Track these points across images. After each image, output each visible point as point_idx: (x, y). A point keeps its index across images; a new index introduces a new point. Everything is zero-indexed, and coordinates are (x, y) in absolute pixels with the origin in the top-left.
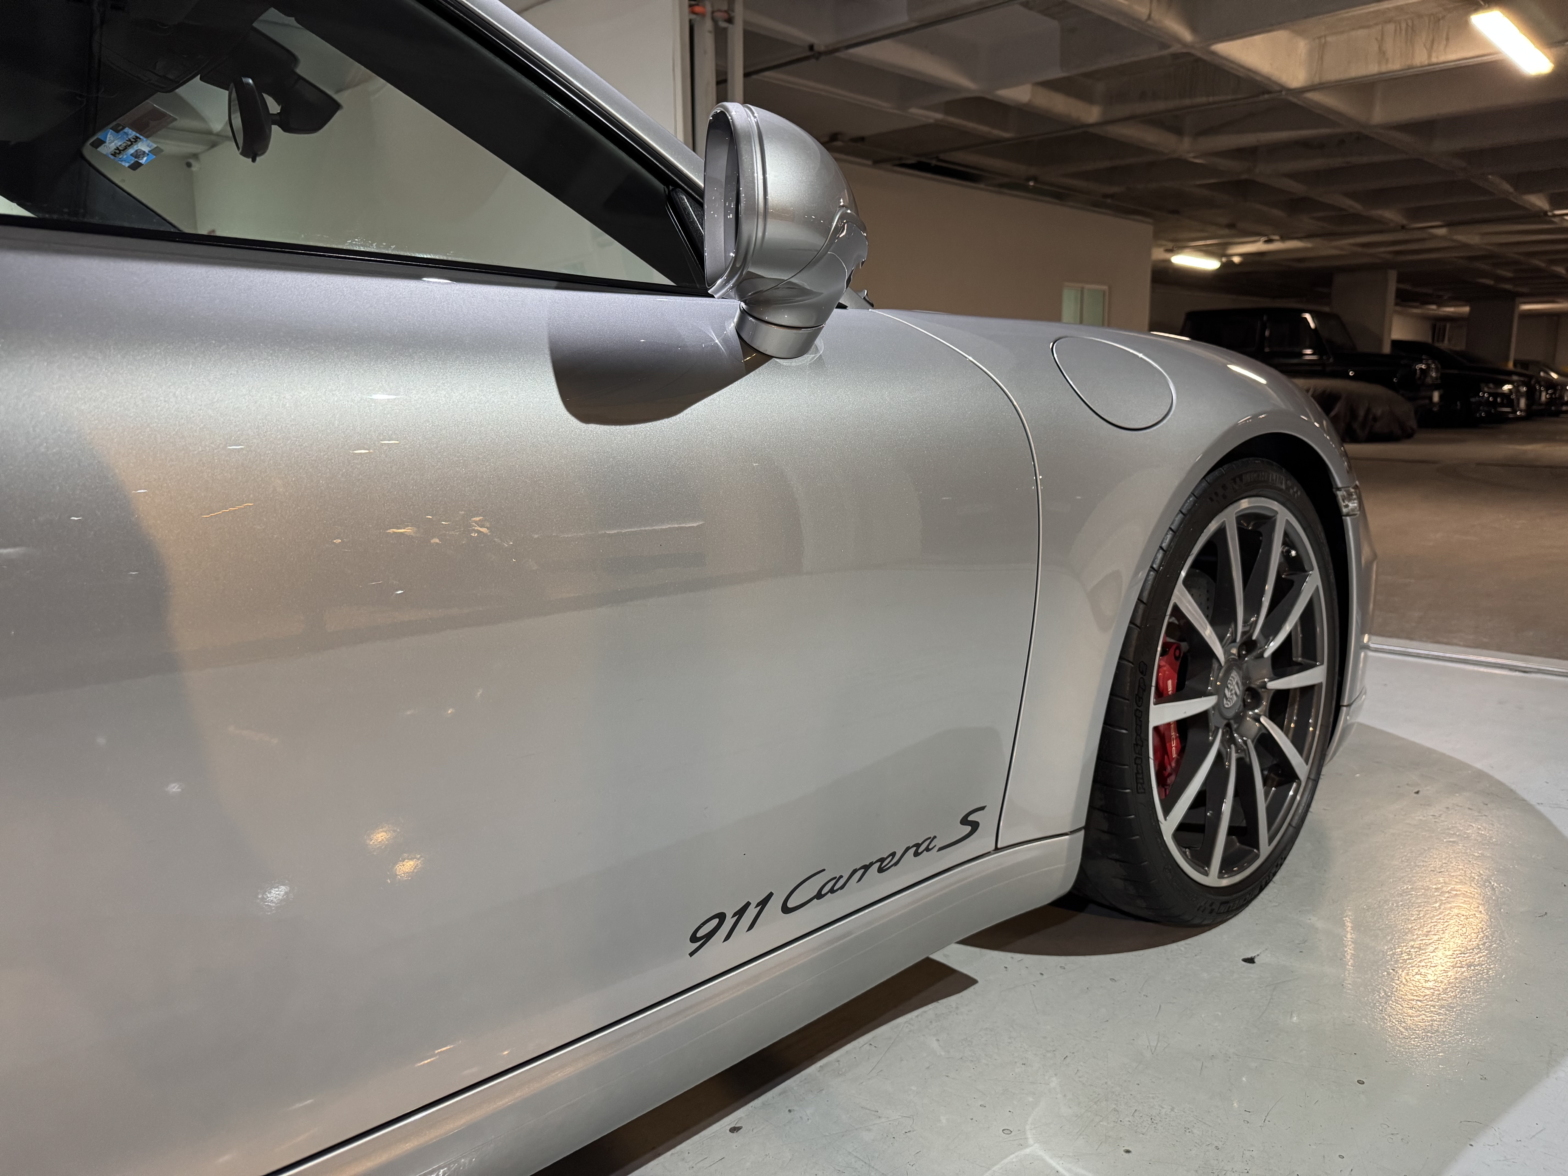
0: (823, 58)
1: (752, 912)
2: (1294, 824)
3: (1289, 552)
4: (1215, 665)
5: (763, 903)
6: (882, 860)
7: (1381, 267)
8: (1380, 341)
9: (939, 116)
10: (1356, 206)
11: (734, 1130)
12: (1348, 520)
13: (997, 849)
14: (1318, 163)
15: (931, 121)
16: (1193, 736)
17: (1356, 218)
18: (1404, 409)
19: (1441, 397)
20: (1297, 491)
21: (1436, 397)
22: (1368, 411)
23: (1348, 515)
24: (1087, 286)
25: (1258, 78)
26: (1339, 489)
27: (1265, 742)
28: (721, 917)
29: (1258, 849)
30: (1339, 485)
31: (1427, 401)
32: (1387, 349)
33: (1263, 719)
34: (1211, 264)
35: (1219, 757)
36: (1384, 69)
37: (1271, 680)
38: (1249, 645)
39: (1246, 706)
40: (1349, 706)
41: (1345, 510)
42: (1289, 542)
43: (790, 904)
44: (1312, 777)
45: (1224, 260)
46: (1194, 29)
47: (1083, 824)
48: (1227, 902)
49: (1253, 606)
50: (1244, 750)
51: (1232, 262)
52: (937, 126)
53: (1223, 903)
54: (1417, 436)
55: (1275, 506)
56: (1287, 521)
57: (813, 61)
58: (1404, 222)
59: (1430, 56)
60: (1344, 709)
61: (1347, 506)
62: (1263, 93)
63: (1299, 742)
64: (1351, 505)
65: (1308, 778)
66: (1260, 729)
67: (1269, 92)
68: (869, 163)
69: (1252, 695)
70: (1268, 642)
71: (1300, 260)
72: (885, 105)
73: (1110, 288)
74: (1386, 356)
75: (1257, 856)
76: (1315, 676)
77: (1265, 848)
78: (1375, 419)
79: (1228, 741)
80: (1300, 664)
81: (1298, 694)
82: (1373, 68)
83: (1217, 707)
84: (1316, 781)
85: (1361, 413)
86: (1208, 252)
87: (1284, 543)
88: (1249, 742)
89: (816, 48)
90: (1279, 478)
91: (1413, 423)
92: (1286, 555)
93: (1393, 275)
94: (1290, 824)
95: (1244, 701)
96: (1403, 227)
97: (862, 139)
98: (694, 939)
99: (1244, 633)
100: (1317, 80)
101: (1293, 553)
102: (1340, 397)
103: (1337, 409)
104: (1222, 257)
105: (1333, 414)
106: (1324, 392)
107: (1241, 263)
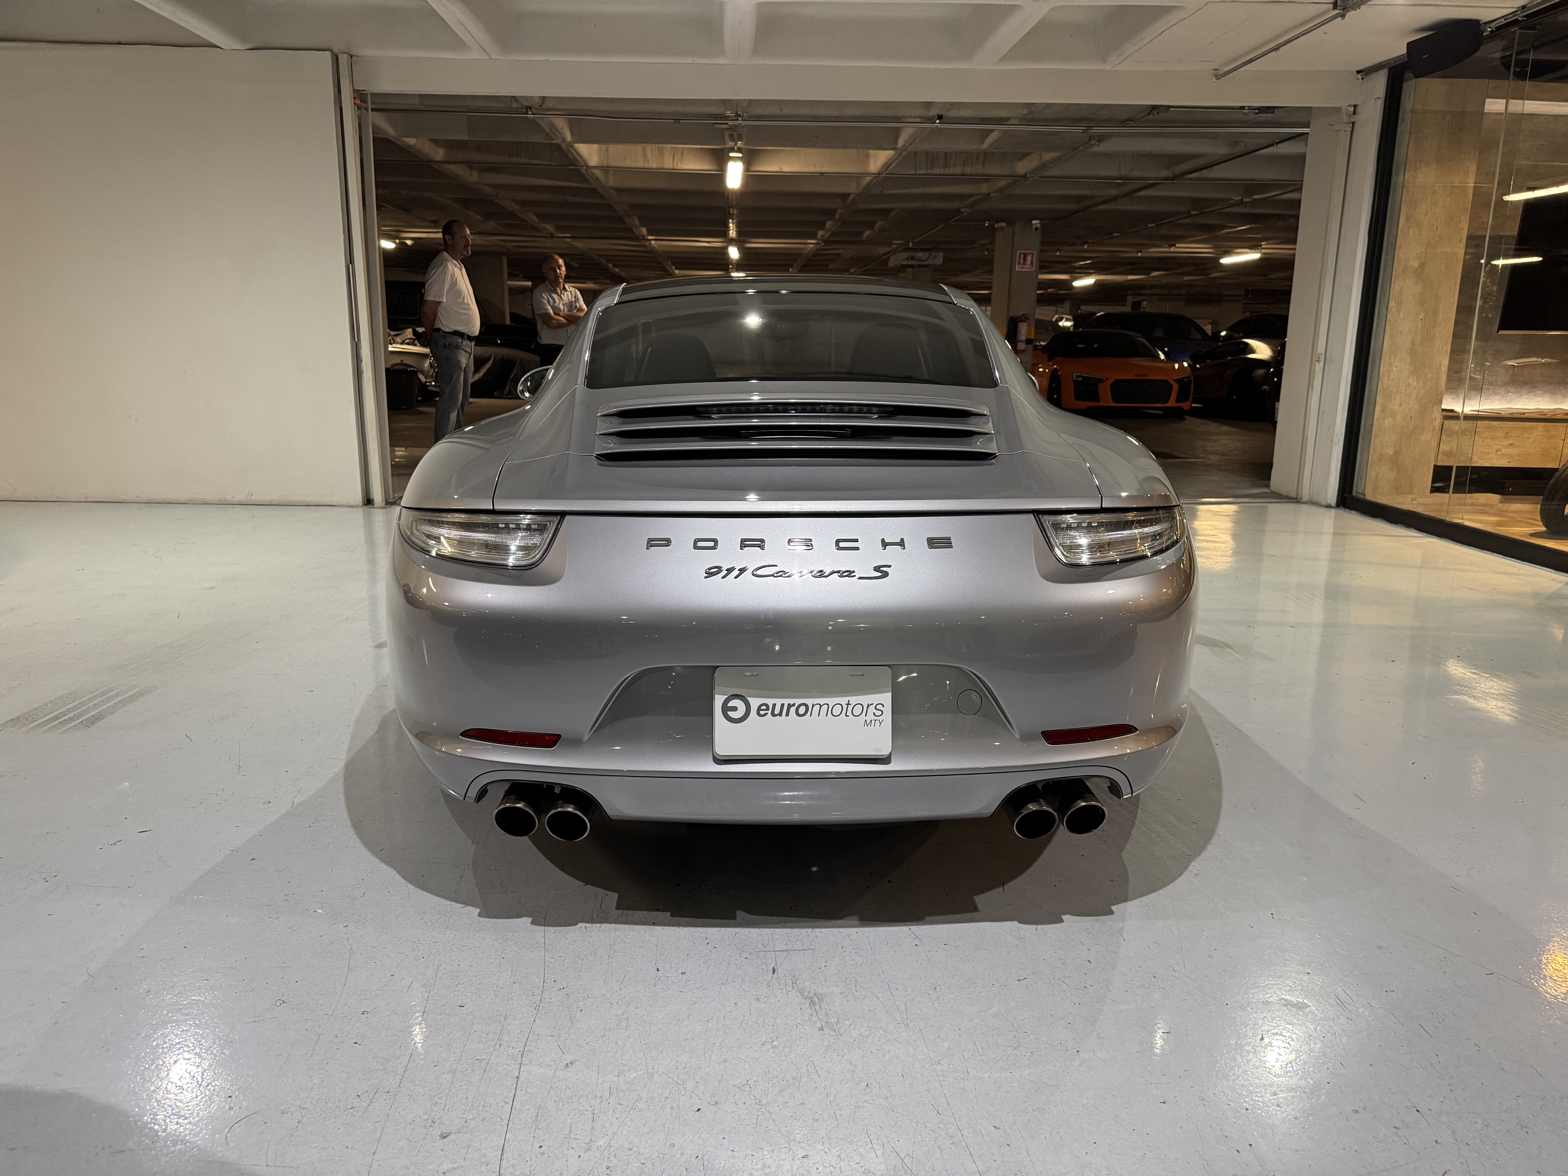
36: (646, 166)
45: (398, 241)
46: (574, 135)
51: (405, 243)
100: (605, 164)
102: (515, 364)
103: (515, 373)
104: (396, 239)
105: (512, 376)
106: (503, 358)
107: (413, 245)
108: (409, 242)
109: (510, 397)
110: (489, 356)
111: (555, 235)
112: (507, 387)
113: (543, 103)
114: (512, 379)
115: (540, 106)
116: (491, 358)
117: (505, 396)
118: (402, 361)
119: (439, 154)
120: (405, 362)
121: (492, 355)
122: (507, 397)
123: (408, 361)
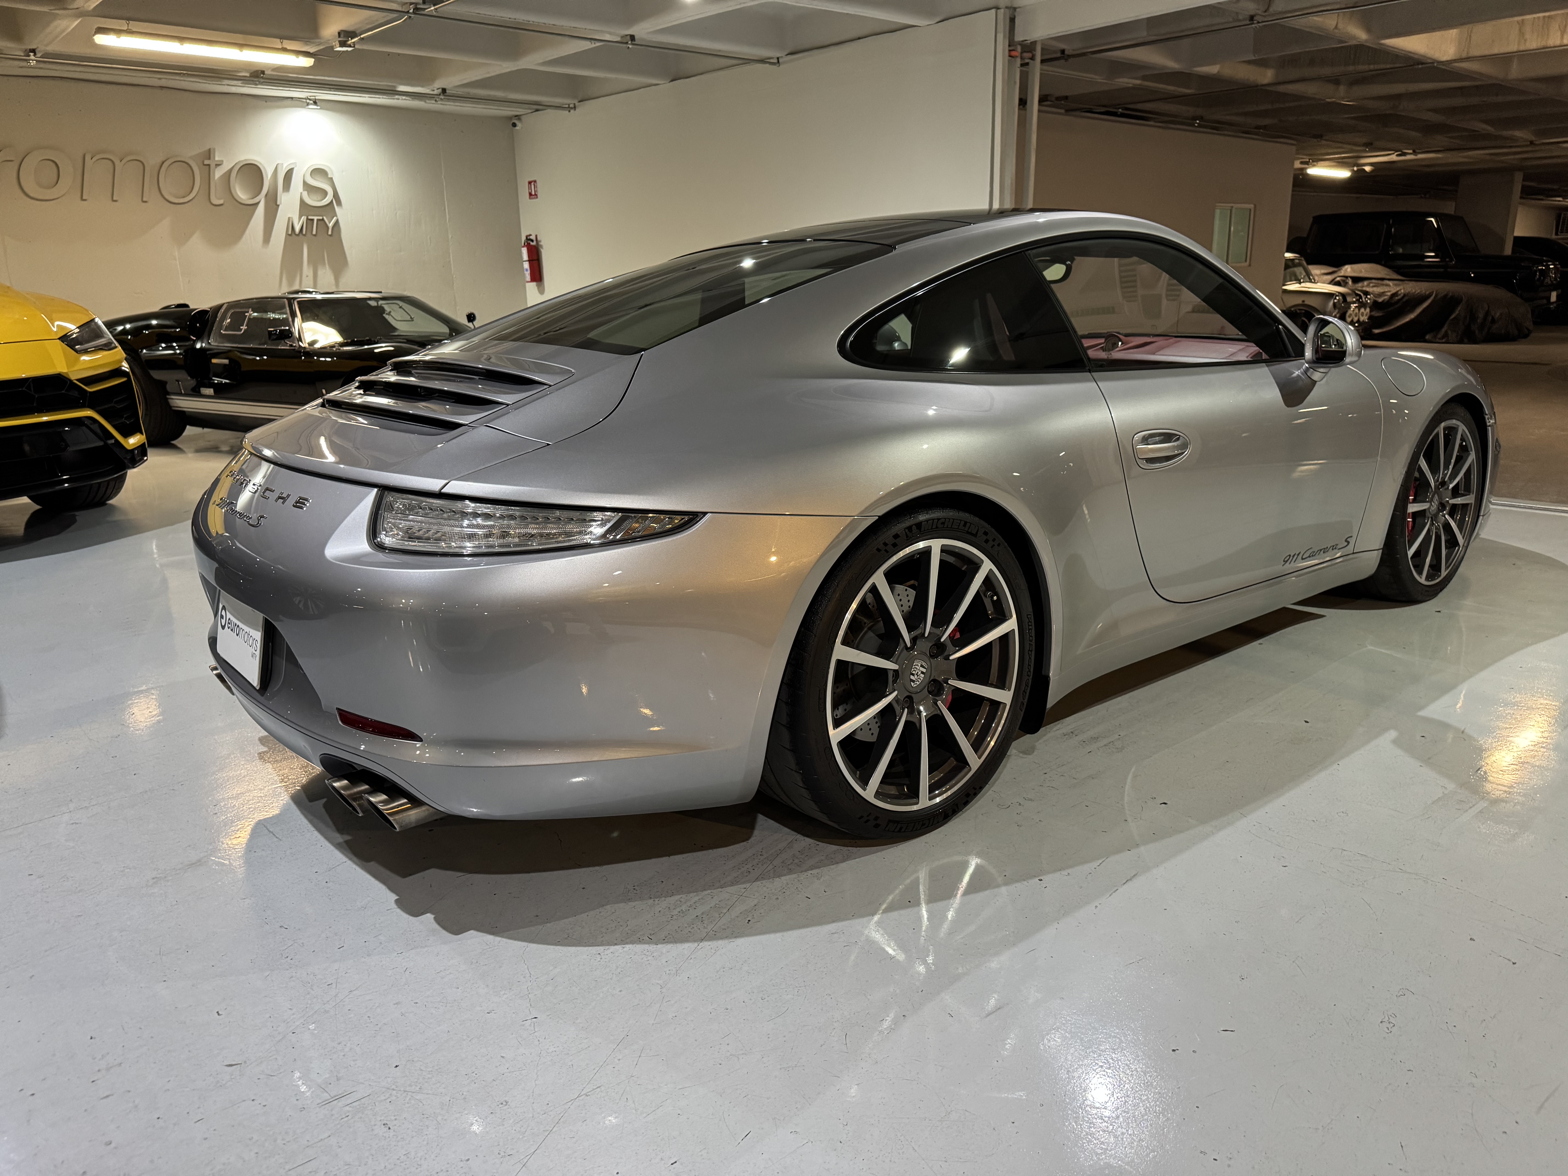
0: (1071, 60)
1: (1296, 556)
2: (1456, 564)
3: (1462, 443)
4: (1430, 490)
5: (1298, 555)
6: (1324, 549)
7: (1508, 171)
8: (1502, 242)
9: (1138, 82)
10: (1489, 129)
11: (1260, 644)
12: (1490, 428)
13: (1353, 553)
14: (1458, 101)
15: (1131, 85)
16: (1418, 520)
17: (1487, 136)
18: (1522, 311)
19: (1558, 296)
20: (1468, 416)
21: (1554, 296)
22: (1487, 313)
23: (1489, 426)
24: (1236, 206)
25: (1416, 57)
26: (1487, 415)
27: (1447, 526)
28: (1290, 556)
29: (1441, 572)
30: (1487, 412)
31: (1545, 301)
32: (1508, 251)
33: (1446, 516)
34: (1343, 174)
35: (1429, 530)
36: (1522, 48)
37: (1451, 499)
38: (1443, 484)
39: (1439, 511)
40: (1483, 516)
41: (1488, 424)
42: (1462, 439)
43: (1304, 557)
44: (1465, 545)
45: (1355, 169)
46: (1368, 30)
47: (1382, 547)
48: (1428, 591)
49: (1446, 467)
50: (1438, 529)
51: (1364, 170)
52: (1135, 88)
53: (1426, 591)
54: (1533, 335)
55: (1459, 423)
56: (1463, 430)
57: (1063, 61)
58: (1533, 138)
59: (1562, 38)
60: (1481, 517)
61: (1490, 422)
62: (1418, 64)
63: (1460, 528)
64: (1491, 421)
65: (1463, 545)
66: (1445, 521)
67: (1422, 64)
68: (1063, 111)
69: (1442, 506)
70: (1451, 483)
71: (1428, 166)
72: (1098, 79)
73: (1255, 206)
74: (1507, 257)
75: (1440, 576)
76: (1470, 499)
77: (1444, 573)
78: (1493, 321)
79: (1432, 524)
80: (1461, 494)
81: (1461, 506)
82: (1513, 47)
83: (1429, 508)
84: (1467, 547)
85: (1481, 315)
86: (1341, 163)
87: (1461, 440)
88: (1441, 525)
89: (1066, 52)
90: (1461, 411)
91: (1529, 324)
92: (1461, 445)
93: (1519, 177)
94: (1454, 565)
95: (1438, 508)
96: (1532, 143)
97: (1066, 98)
98: (1284, 561)
99: (1442, 478)
100: (1464, 55)
101: (1464, 444)
102: (1461, 301)
103: (1457, 312)
104: (1354, 166)
105: (1453, 316)
106: (1446, 296)
107: (1372, 171)
108: (1368, 169)
109: (1444, 341)
110: (1430, 293)
111: (1537, 142)
112: (1443, 330)
113: (1268, 8)
114: (1452, 319)
115: (1265, 11)
116: (1432, 295)
117: (1437, 340)
118: (1303, 301)
119: (1266, 76)
120: (1306, 303)
121: (1433, 292)
122: (1440, 341)
123: (1310, 301)
